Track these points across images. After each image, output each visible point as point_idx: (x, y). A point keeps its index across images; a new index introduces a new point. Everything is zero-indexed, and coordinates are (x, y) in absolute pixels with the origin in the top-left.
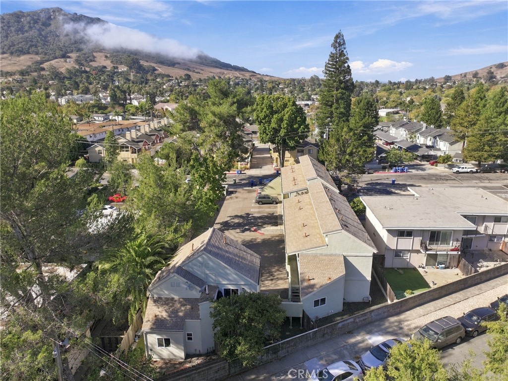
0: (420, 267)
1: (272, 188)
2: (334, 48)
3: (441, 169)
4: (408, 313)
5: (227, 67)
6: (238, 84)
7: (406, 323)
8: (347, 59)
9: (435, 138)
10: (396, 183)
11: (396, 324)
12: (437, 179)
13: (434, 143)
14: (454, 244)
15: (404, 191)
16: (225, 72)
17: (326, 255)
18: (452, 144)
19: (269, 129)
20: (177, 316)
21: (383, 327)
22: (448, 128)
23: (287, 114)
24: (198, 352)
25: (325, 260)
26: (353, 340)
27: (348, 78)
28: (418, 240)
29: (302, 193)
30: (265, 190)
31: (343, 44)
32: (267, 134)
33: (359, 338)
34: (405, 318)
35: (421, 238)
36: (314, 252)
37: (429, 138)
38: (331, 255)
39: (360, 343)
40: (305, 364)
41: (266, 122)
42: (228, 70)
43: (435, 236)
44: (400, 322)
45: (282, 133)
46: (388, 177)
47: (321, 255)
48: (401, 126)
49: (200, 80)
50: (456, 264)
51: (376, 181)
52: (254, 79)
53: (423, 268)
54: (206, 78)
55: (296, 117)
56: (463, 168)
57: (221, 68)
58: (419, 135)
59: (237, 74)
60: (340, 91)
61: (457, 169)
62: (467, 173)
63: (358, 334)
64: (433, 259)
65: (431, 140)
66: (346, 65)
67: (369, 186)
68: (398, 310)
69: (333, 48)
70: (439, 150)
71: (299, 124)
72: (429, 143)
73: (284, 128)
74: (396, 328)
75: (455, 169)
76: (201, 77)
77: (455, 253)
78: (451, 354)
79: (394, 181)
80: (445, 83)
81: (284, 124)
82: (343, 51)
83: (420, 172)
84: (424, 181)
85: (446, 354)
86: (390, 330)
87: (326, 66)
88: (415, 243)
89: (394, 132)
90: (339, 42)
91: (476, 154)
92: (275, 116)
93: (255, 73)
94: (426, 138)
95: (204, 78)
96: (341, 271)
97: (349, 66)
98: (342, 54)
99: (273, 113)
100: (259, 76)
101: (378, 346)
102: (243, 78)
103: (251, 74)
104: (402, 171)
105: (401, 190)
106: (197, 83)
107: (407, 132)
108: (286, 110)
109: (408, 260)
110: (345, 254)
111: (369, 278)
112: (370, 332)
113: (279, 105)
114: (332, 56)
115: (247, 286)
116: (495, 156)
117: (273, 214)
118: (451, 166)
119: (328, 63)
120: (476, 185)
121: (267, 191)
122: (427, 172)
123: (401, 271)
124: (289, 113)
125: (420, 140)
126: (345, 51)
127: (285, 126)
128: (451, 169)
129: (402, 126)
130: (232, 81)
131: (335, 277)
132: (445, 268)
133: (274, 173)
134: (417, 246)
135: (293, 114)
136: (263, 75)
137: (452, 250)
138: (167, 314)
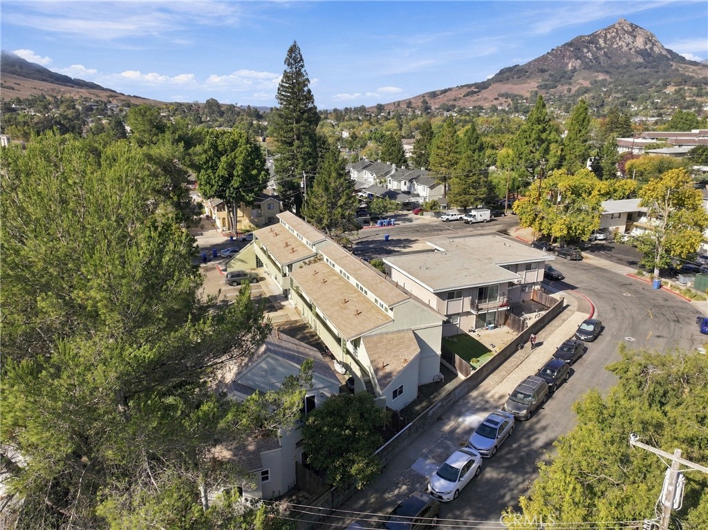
0: (470, 331)
1: (242, 261)
2: (288, 65)
3: (428, 218)
4: (484, 383)
5: (65, 80)
6: (90, 109)
7: (489, 395)
8: (307, 80)
9: (411, 181)
10: (390, 238)
11: (480, 398)
12: (430, 231)
13: (410, 188)
14: (500, 300)
15: (404, 247)
16: (63, 89)
17: (393, 333)
18: (432, 188)
19: (215, 178)
20: (247, 451)
21: (469, 405)
22: (422, 168)
23: (240, 155)
24: (276, 494)
25: (393, 339)
26: (447, 428)
27: (310, 105)
28: (467, 300)
29: (310, 262)
30: (233, 265)
31: (300, 60)
32: (213, 186)
33: (452, 424)
34: (485, 389)
35: (471, 297)
36: (379, 331)
37: (403, 182)
38: (399, 331)
39: (456, 428)
40: (412, 467)
41: (208, 168)
42: (66, 86)
43: (482, 293)
44: (483, 395)
45: (235, 183)
46: (378, 233)
47: (387, 333)
48: (363, 168)
49: (19, 101)
50: (503, 322)
51: (366, 239)
52: (115, 102)
53: (474, 331)
54: (30, 98)
55: (253, 160)
56: (452, 215)
57: (52, 82)
58: (390, 178)
59: (84, 92)
60: (303, 123)
61: (447, 217)
62: (457, 220)
63: (449, 419)
64: (482, 320)
65: (405, 184)
66: (306, 89)
67: (359, 246)
68: (474, 383)
69: (286, 65)
70: (418, 195)
71: (258, 169)
72: (404, 188)
73: (238, 176)
74: (483, 403)
75: (445, 217)
76: (19, 96)
77: (505, 308)
78: (544, 416)
79: (387, 237)
80: (379, 114)
81: (238, 170)
82: (300, 70)
83: (408, 224)
84: (419, 234)
85: (540, 417)
86: (478, 407)
87: (279, 89)
88: (465, 304)
89: (356, 176)
90: (294, 57)
91: (462, 198)
92: (223, 159)
93: (114, 92)
94: (400, 181)
95: (25, 97)
96: (416, 350)
97: (309, 91)
98: (299, 74)
99: (219, 154)
100: (123, 98)
101: (482, 424)
102: (97, 99)
103: (109, 93)
104: (389, 224)
105: (400, 247)
106: (14, 106)
107: (374, 175)
108: (239, 150)
109: (458, 326)
110: (413, 328)
111: (439, 353)
112: (460, 414)
113: (226, 143)
114: (287, 76)
115: (326, 389)
116: (480, 199)
117: (260, 296)
118: (438, 214)
119: (282, 86)
120: (471, 233)
121: (236, 266)
122: (415, 222)
123: (455, 340)
124: (243, 155)
125: (393, 185)
126: (303, 70)
127: (240, 172)
128: (438, 218)
129: (365, 168)
130: (80, 104)
131: (411, 358)
132: (495, 327)
133: (226, 241)
134: (468, 308)
135: (248, 156)
136: (129, 96)
137: (502, 306)
138: (231, 453)
